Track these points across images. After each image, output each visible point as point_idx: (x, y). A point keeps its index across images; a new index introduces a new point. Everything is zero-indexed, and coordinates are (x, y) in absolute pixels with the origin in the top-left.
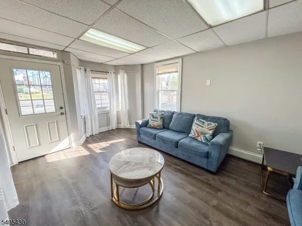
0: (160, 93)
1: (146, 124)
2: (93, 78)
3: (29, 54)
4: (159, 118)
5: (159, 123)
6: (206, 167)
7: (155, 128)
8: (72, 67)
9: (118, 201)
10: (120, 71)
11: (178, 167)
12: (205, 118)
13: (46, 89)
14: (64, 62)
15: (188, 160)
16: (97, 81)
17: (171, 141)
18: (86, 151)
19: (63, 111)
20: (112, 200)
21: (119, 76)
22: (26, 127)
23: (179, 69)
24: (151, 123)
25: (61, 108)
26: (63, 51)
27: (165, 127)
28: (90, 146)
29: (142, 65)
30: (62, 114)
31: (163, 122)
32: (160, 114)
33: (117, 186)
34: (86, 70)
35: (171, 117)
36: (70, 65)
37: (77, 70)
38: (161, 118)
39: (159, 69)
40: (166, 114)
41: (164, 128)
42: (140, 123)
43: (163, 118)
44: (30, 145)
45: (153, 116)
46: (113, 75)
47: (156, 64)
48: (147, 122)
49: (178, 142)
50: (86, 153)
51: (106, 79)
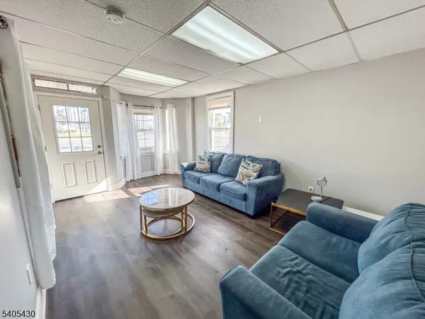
0: (213, 132)
1: (192, 167)
2: (135, 114)
3: (68, 90)
4: (207, 160)
5: (207, 165)
6: (244, 210)
7: (202, 172)
8: (112, 103)
9: (146, 233)
10: (168, 105)
11: (218, 212)
12: (253, 160)
13: (84, 126)
14: (102, 97)
15: (229, 205)
16: (140, 117)
17: (213, 184)
18: (125, 194)
19: (101, 150)
20: (141, 233)
21: (167, 111)
22: (64, 165)
23: (232, 104)
24: (198, 166)
25: (99, 147)
26: (102, 86)
27: (213, 170)
28: (131, 190)
29: (193, 98)
30: (100, 153)
31: (211, 165)
32: (207, 155)
33: (145, 217)
34: (127, 105)
35: (221, 159)
36: (109, 100)
37: (117, 105)
38: (209, 160)
39: (210, 103)
40: (217, 156)
41: (211, 172)
42: (185, 166)
43: (211, 160)
44: (67, 184)
45: (200, 158)
46: (159, 110)
47: (208, 98)
48: (194, 165)
49: (219, 185)
50: (125, 196)
51: (152, 114)
